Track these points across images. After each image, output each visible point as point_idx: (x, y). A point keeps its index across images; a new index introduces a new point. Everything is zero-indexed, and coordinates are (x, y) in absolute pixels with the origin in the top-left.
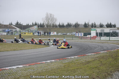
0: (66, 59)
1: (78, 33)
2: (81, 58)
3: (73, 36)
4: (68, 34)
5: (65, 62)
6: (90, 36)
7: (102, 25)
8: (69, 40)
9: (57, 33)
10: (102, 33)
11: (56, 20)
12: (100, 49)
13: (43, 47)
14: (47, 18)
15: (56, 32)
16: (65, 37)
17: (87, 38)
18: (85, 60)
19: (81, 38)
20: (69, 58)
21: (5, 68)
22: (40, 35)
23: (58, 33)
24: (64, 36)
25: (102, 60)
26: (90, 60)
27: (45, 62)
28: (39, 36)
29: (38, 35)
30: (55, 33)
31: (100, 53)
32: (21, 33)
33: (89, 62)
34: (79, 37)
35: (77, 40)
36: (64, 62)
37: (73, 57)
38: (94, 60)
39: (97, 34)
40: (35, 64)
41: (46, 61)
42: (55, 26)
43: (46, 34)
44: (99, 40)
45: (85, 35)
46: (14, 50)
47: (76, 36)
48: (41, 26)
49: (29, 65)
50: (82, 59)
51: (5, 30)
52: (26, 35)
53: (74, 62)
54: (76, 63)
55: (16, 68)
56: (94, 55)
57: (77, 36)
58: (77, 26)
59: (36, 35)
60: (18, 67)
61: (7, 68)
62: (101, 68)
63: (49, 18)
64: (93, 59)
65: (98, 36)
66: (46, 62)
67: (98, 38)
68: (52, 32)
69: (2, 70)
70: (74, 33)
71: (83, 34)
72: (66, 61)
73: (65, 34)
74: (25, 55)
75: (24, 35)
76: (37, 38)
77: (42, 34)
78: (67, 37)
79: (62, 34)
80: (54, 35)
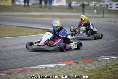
0: (91, 61)
4: (93, 4)
5: (90, 69)
8: (95, 17)
13: (36, 33)
20: (99, 59)
22: (29, 6)
27: (43, 66)
28: (26, 8)
29: (25, 6)
30: (64, 2)
35: (113, 20)
36: (87, 68)
37: (107, 58)
40: (21, 71)
41: (46, 64)
43: (43, 3)
47: (111, 10)
49: (9, 74)
53: (110, 69)
57: (113, 10)
59: (19, 6)
66: (46, 68)
70: (107, 2)
76: (22, 12)
77: (33, 4)
78: (90, 11)
79: (79, 5)
80: (60, 6)
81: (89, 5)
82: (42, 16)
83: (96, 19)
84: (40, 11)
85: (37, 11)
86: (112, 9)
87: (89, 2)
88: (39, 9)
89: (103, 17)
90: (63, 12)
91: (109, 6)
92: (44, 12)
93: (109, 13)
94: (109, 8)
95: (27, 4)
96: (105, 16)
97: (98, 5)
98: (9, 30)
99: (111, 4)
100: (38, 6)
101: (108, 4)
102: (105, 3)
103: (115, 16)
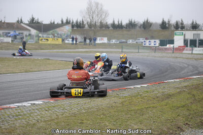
0: (125, 89)
1: (148, 41)
2: (154, 88)
3: (139, 46)
4: (130, 41)
6: (172, 46)
7: (196, 24)
8: (132, 52)
9: (109, 40)
10: (196, 41)
11: (107, 14)
12: (192, 72)
14: (90, 11)
15: (106, 38)
16: (124, 47)
17: (166, 49)
18: (163, 92)
19: (155, 49)
20: (132, 87)
21: (8, 106)
22: (76, 44)
23: (111, 39)
24: (122, 45)
25: (195, 92)
26: (172, 91)
28: (74, 46)
29: (73, 44)
30: (105, 40)
31: (191, 78)
32: (40, 38)
33: (169, 96)
34: (150, 48)
35: (147, 54)
37: (139, 86)
38: (180, 93)
39: (185, 41)
42: (104, 27)
43: (88, 41)
44: (189, 54)
45: (163, 43)
46: (26, 72)
47: (145, 46)
48: (78, 26)
50: (156, 89)
51: (9, 33)
52: (49, 42)
53: (141, 95)
54: (145, 98)
55: (29, 106)
56: (180, 82)
57: (147, 46)
58: (147, 26)
59: (68, 44)
60: (34, 104)
61: (12, 106)
62: (194, 107)
63: (93, 9)
64: (178, 90)
65: (187, 46)
67: (187, 51)
68: (98, 38)
69: (3, 109)
70: (142, 40)
71: (158, 42)
72: (126, 94)
73: (124, 42)
74: (47, 81)
75: (46, 43)
76: (71, 49)
77: (80, 42)
78: (127, 47)
79: (118, 42)
80: (103, 43)
81: (127, 42)
82: (87, 52)
83: (132, 54)
84: (85, 48)
85: (83, 48)
87: (127, 40)
88: (85, 46)
89: (138, 52)
90: (105, 48)
91: (144, 43)
92: (89, 49)
93: (143, 49)
95: (74, 42)
96: (140, 51)
97: (135, 42)
98: (58, 64)
99: (145, 41)
100: (83, 43)
101: (143, 41)
102: (140, 41)
103: (148, 51)
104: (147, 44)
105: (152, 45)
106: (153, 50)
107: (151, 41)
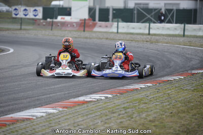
6: (67, 19)
86: (18, 16)
91: (14, 12)
94: (14, 16)
99: (16, 10)
104: (21, 15)
105: (31, 15)
106: (39, 25)
107: (27, 8)
